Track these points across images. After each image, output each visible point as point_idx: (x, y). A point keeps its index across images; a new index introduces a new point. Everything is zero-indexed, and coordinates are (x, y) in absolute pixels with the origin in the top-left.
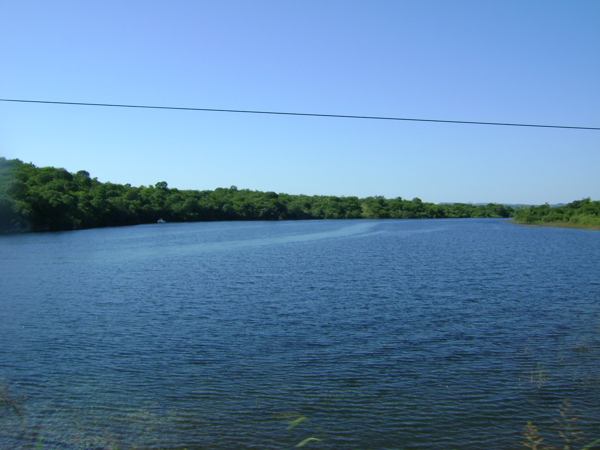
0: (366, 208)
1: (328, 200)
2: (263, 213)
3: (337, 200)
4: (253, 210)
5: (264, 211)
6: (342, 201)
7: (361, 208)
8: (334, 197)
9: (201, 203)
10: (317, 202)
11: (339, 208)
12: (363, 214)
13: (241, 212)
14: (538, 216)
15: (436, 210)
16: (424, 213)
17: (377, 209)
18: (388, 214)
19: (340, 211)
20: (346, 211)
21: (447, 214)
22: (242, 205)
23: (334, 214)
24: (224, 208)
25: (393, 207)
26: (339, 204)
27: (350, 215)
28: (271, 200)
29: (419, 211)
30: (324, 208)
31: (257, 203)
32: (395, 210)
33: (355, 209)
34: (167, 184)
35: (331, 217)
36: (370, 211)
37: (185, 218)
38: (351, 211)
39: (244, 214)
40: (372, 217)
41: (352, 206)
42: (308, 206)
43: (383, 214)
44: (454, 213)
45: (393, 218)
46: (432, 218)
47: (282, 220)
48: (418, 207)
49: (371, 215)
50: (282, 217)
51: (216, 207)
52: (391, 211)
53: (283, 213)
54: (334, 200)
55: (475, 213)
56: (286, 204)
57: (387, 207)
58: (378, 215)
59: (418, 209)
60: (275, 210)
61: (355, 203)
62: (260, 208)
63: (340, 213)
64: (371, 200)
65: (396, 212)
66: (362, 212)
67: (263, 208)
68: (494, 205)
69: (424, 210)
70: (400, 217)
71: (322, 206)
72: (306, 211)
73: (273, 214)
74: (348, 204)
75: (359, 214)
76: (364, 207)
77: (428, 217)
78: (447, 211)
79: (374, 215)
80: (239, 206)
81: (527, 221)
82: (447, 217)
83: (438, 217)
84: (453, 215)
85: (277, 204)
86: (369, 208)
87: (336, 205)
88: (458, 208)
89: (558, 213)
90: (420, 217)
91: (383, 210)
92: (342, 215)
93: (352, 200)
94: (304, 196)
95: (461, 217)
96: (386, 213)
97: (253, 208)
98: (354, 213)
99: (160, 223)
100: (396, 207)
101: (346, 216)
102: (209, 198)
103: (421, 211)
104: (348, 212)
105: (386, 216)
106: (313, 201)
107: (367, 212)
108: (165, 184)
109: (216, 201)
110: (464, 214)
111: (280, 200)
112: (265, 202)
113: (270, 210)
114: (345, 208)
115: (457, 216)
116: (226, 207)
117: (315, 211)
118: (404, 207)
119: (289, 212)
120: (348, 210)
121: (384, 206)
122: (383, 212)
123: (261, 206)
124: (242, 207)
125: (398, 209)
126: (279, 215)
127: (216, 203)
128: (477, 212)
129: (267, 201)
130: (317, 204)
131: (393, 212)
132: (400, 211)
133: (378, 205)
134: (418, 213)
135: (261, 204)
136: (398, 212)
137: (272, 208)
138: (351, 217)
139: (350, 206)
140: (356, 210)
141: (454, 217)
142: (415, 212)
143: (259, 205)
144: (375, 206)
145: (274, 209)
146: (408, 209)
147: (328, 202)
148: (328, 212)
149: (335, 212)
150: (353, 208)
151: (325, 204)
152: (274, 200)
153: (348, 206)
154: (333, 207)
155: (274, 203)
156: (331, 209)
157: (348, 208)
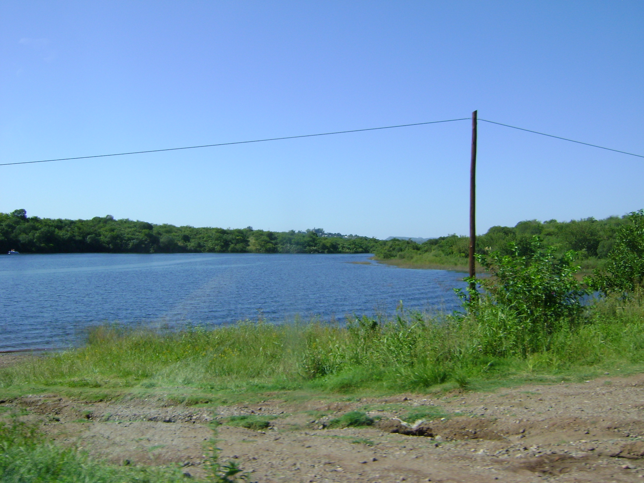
0: (254, 241)
1: (214, 232)
2: (133, 245)
3: (223, 232)
4: (121, 241)
5: (134, 243)
6: (228, 234)
7: (249, 241)
8: (221, 229)
9: (61, 233)
10: (200, 234)
11: (222, 240)
12: (249, 248)
13: (108, 243)
14: (394, 253)
15: (328, 245)
16: (315, 248)
17: (263, 242)
18: (275, 248)
19: (223, 244)
20: (229, 244)
21: (340, 249)
22: (109, 236)
23: (216, 247)
24: (88, 239)
25: (281, 241)
26: (225, 236)
27: (234, 248)
28: (144, 231)
29: (310, 246)
30: (206, 241)
31: (128, 234)
32: (283, 244)
33: (241, 242)
34: (25, 212)
35: (212, 251)
36: (257, 245)
37: (33, 249)
38: (236, 244)
39: (110, 245)
40: (258, 251)
41: (238, 239)
42: (186, 238)
43: (270, 248)
44: (349, 248)
45: (280, 252)
46: (323, 252)
47: (153, 253)
48: (311, 241)
49: (257, 249)
50: (154, 249)
51: (78, 238)
52: (279, 245)
53: (155, 246)
54: (219, 232)
55: (374, 248)
56: (159, 236)
57: (275, 241)
58: (264, 249)
59: (308, 243)
60: (146, 242)
61: (242, 236)
62: (130, 239)
63: (222, 247)
64: (260, 233)
65: (284, 247)
66: (249, 245)
67: (133, 239)
68: (398, 240)
69: (316, 244)
70: (288, 252)
71: (205, 239)
72: (180, 244)
73: (143, 246)
74: (234, 237)
75: (245, 248)
76: (252, 240)
77: (319, 252)
78: (342, 246)
79: (260, 249)
80: (106, 237)
81: (384, 257)
82: (340, 252)
83: (330, 252)
84: (347, 250)
85: (150, 236)
86: (256, 242)
87: (219, 237)
88: (354, 243)
89: (414, 249)
90: (310, 252)
91: (270, 244)
92: (224, 249)
93: (239, 233)
94: (190, 228)
95: (356, 252)
96: (273, 247)
97: (122, 239)
98: (239, 246)
99: (12, 253)
100: (284, 241)
101: (229, 249)
102: (75, 227)
103: (312, 246)
104: (232, 245)
105: (273, 251)
106: (197, 233)
107: (254, 245)
108: (23, 211)
109: (81, 231)
110: (361, 250)
111: (154, 232)
112: (137, 234)
113: (141, 242)
114: (230, 241)
115: (351, 251)
116: (90, 238)
117: (191, 244)
118: (293, 240)
119: (161, 245)
120: (232, 243)
121: (272, 239)
122: (270, 245)
123: (131, 237)
124: (109, 238)
125: (287, 242)
126: (151, 248)
127: (80, 233)
128: (377, 248)
129: (140, 232)
130: (200, 236)
131: (282, 246)
132: (288, 245)
133: (267, 239)
134: (308, 247)
135: (133, 235)
136: (287, 246)
137: (144, 239)
138: (234, 251)
139: (235, 239)
140: (241, 244)
141: (347, 253)
142: (305, 247)
143: (129, 236)
144: (262, 239)
145: (146, 240)
146: (297, 243)
147: (213, 234)
148: (210, 245)
149: (217, 245)
150: (238, 241)
151: (209, 237)
152: (147, 231)
153: (233, 239)
154: (217, 239)
155: (146, 235)
156: (213, 242)
157: (233, 241)
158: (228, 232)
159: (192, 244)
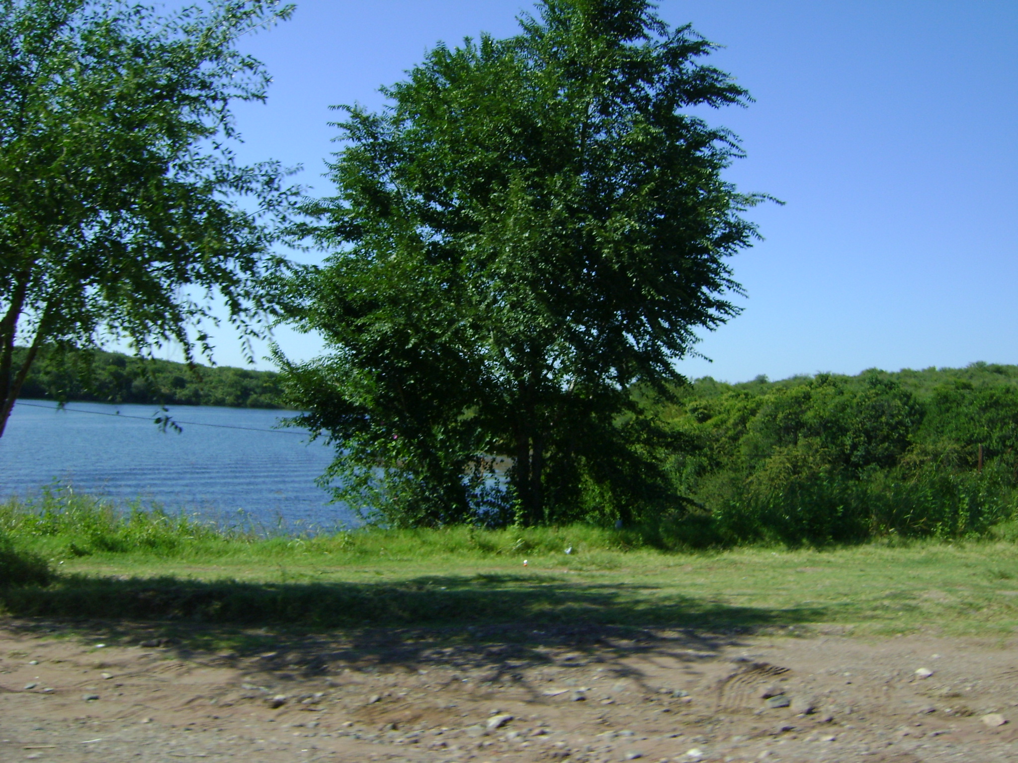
1: (230, 374)
6: (252, 378)
11: (240, 388)
19: (239, 393)
20: (250, 394)
23: (227, 398)
26: (246, 382)
27: (256, 400)
28: (108, 367)
30: (215, 388)
35: (220, 403)
38: (260, 395)
41: (265, 387)
42: (179, 383)
53: (125, 391)
56: (133, 377)
60: (111, 385)
63: (238, 397)
71: (213, 385)
72: (165, 390)
73: (105, 390)
74: (260, 383)
75: (273, 401)
80: (48, 375)
87: (237, 383)
92: (240, 401)
97: (72, 379)
98: (264, 398)
101: (249, 402)
104: (254, 396)
113: (103, 385)
114: (253, 390)
117: (184, 392)
119: (134, 390)
120: (256, 393)
124: (53, 376)
126: (117, 395)
129: (104, 369)
130: (208, 379)
137: (107, 381)
138: (256, 405)
139: (262, 386)
140: (269, 394)
145: (111, 382)
147: (228, 377)
148: (219, 394)
149: (229, 394)
150: (265, 390)
151: (221, 381)
152: (113, 368)
153: (257, 387)
154: (232, 386)
155: (111, 374)
156: (225, 389)
157: (258, 390)
158: (253, 374)
159: (186, 392)
